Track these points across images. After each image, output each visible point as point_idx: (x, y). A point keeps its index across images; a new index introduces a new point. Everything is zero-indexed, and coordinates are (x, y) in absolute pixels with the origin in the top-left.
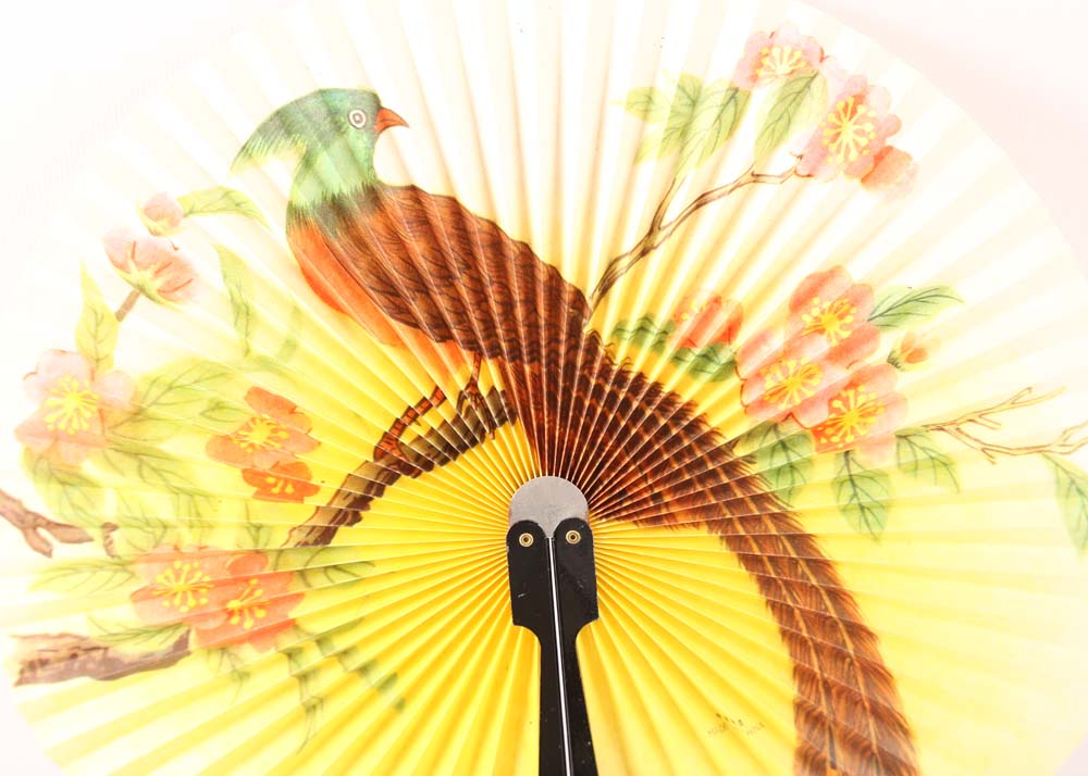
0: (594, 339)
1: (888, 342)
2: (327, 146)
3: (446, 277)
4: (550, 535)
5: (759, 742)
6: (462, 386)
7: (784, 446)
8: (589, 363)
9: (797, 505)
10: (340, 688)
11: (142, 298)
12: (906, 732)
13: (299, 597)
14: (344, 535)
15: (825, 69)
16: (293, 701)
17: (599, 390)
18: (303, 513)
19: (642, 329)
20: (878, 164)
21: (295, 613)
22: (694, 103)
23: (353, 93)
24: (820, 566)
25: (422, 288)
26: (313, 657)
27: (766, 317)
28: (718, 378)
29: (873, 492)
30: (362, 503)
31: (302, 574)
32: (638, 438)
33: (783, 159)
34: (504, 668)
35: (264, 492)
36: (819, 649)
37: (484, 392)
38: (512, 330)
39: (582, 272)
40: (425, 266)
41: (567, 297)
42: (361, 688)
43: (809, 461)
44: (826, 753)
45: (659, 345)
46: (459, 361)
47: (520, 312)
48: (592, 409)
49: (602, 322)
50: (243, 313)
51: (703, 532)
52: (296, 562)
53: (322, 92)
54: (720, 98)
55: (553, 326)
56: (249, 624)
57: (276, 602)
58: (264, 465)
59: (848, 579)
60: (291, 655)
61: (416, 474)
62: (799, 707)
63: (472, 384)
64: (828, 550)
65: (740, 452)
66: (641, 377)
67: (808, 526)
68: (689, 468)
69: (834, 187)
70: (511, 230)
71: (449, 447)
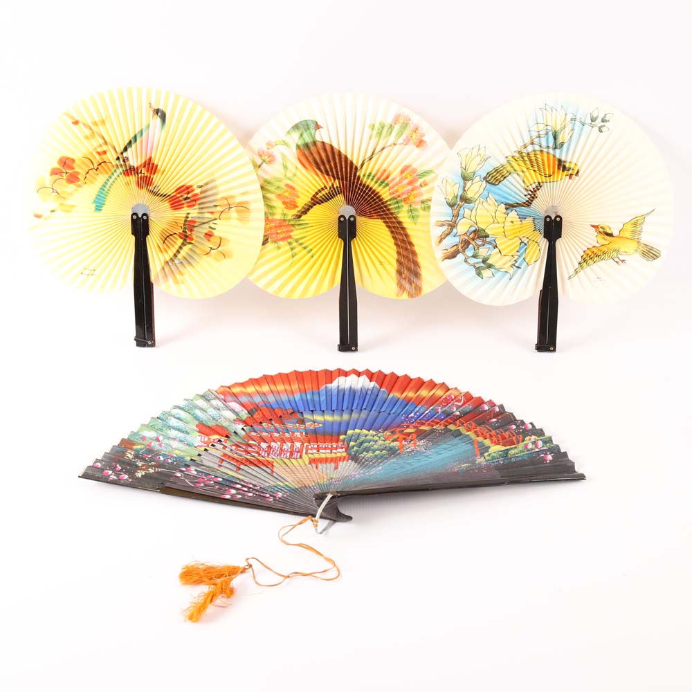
0: (359, 177)
1: (420, 181)
2: (306, 131)
3: (329, 162)
4: (347, 218)
5: (389, 267)
6: (330, 185)
7: (397, 202)
8: (357, 183)
9: (399, 215)
10: (300, 252)
11: (264, 163)
12: (419, 267)
13: (292, 231)
14: (303, 217)
15: (410, 123)
16: (290, 254)
17: (359, 188)
18: (295, 212)
19: (369, 176)
20: (420, 143)
21: (292, 234)
22: (383, 128)
23: (312, 121)
24: (403, 229)
25: (323, 163)
26: (295, 244)
27: (395, 174)
28: (384, 187)
29: (415, 213)
30: (308, 210)
31: (293, 225)
32: (367, 199)
33: (401, 141)
34: (335, 249)
35: (287, 207)
36: (402, 247)
37: (335, 186)
38: (342, 174)
39: (357, 162)
40: (324, 158)
41: (354, 167)
42: (305, 251)
43: (402, 206)
44: (402, 270)
45: (372, 179)
46: (330, 180)
47: (344, 169)
48: (358, 192)
49: (361, 173)
50: (285, 167)
51: (380, 220)
52: (292, 223)
53: (306, 121)
54: (388, 127)
55: (351, 174)
56: (281, 236)
57: (288, 231)
58: (287, 201)
59: (409, 232)
60: (290, 244)
61: (320, 204)
62: (397, 260)
63: (333, 185)
64: (405, 225)
65: (388, 203)
66: (368, 186)
67: (401, 220)
68: (377, 206)
69: (411, 147)
70: (343, 152)
71: (327, 198)
